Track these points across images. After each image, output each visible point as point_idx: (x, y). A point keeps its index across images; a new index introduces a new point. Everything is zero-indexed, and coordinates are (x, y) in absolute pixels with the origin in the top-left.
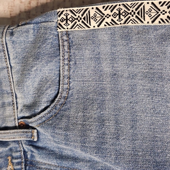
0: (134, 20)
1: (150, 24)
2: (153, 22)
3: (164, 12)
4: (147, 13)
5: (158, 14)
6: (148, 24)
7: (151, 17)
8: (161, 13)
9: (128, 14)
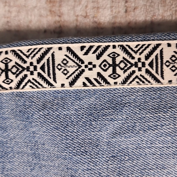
0: (36, 81)
1: (67, 87)
2: (72, 84)
3: (90, 66)
4: (59, 67)
5: (80, 69)
6: (63, 89)
7: (68, 75)
8: (86, 66)
9: (24, 69)
